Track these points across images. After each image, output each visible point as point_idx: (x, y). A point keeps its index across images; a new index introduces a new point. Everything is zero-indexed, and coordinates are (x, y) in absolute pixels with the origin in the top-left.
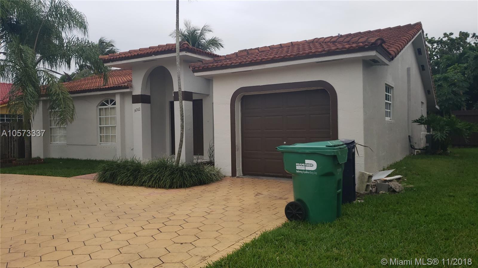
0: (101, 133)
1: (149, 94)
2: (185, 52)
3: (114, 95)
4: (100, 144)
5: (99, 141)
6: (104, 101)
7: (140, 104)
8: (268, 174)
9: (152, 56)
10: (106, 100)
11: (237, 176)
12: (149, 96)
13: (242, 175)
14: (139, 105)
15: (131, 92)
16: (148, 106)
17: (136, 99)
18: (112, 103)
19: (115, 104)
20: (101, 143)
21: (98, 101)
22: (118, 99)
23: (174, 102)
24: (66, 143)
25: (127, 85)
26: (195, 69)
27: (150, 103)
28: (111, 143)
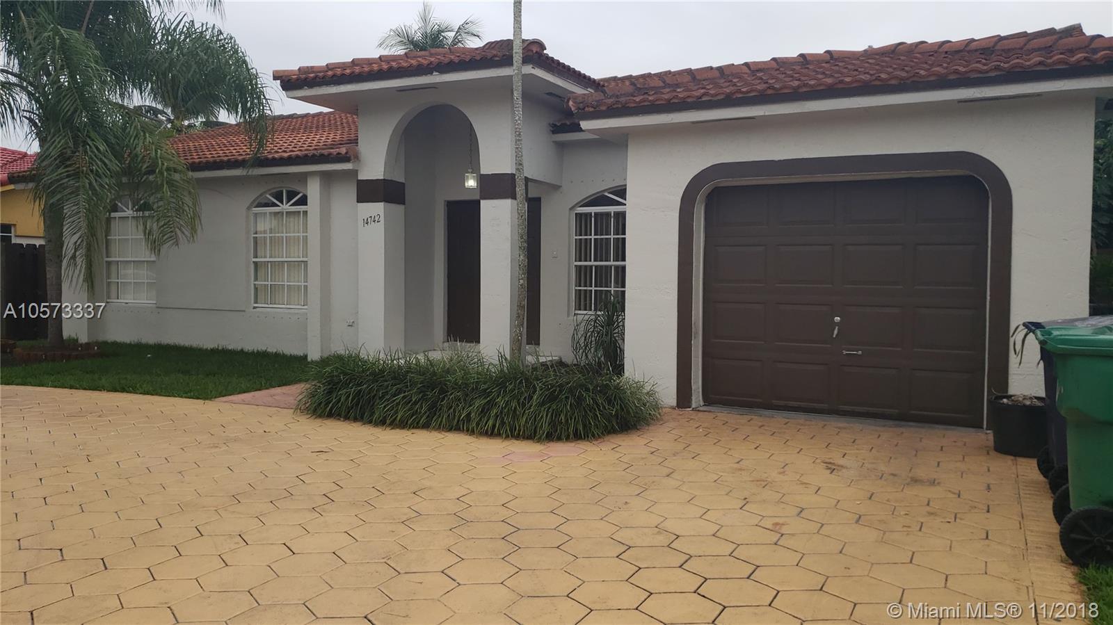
0: (256, 279)
1: (402, 180)
2: (532, 66)
3: (303, 178)
4: (255, 308)
5: (253, 301)
6: (270, 195)
7: (381, 205)
8: (782, 403)
9: (431, 73)
10: (275, 191)
11: (693, 406)
12: (403, 184)
13: (702, 403)
14: (378, 208)
15: (355, 173)
16: (398, 209)
17: (368, 192)
18: (291, 200)
19: (303, 201)
20: (256, 305)
21: (252, 195)
22: (313, 190)
23: (481, 201)
24: (155, 302)
25: (346, 153)
26: (584, 109)
27: (404, 203)
28: (288, 306)
